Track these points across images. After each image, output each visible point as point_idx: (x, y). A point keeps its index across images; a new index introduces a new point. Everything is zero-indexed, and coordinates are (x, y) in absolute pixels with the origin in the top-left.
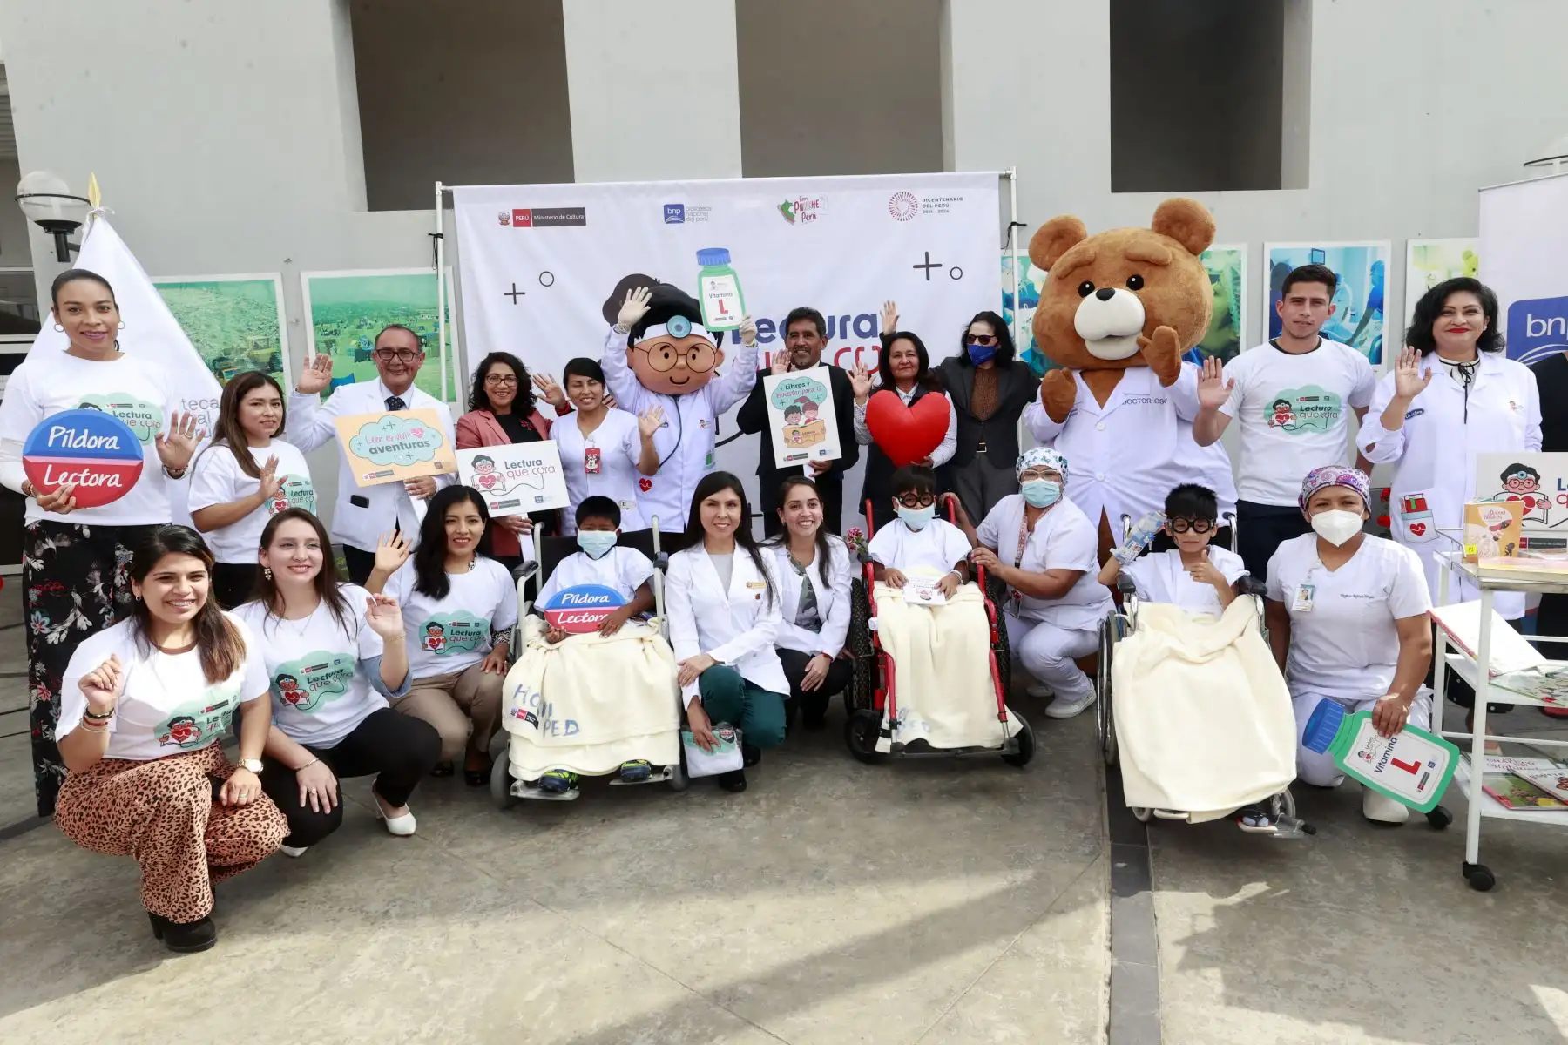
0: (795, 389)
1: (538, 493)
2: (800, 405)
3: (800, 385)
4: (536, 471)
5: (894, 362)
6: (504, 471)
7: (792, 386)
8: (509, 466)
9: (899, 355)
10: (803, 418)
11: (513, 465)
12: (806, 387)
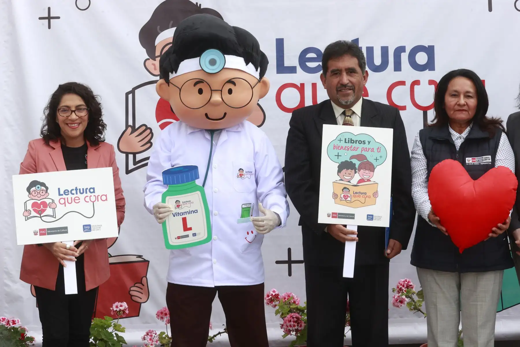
0: (354, 145)
1: (87, 222)
2: (357, 163)
3: (360, 142)
4: (87, 199)
5: (450, 101)
6: (56, 198)
7: (352, 141)
8: (62, 192)
9: (456, 95)
10: (357, 177)
11: (66, 192)
12: (366, 146)
